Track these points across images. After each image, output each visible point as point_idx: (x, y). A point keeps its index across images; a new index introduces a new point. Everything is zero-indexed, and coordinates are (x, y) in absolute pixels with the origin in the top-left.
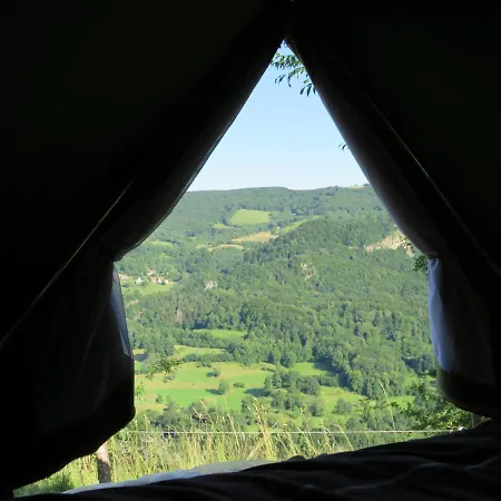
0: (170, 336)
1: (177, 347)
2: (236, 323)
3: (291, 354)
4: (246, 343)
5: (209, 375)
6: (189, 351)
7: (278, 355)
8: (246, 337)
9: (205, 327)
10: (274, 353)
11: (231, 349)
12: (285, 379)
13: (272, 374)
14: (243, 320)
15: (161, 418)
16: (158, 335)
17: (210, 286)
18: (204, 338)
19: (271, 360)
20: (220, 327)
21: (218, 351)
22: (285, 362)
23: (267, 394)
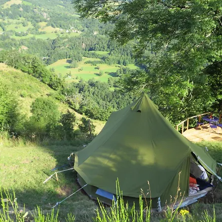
0: (80, 53)
1: (83, 58)
2: (106, 49)
3: (127, 61)
4: (110, 57)
5: (96, 68)
6: (88, 59)
7: (122, 61)
8: (109, 54)
9: (94, 50)
10: (120, 60)
11: (103, 58)
12: (124, 70)
13: (119, 68)
14: (108, 48)
15: (78, 84)
16: (76, 53)
17: (95, 33)
18: (93, 54)
19: (119, 63)
20: (100, 50)
21: (99, 60)
22: (124, 64)
23: (118, 76)
